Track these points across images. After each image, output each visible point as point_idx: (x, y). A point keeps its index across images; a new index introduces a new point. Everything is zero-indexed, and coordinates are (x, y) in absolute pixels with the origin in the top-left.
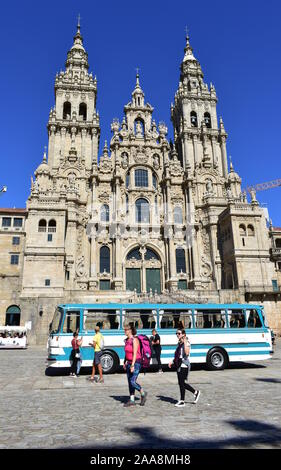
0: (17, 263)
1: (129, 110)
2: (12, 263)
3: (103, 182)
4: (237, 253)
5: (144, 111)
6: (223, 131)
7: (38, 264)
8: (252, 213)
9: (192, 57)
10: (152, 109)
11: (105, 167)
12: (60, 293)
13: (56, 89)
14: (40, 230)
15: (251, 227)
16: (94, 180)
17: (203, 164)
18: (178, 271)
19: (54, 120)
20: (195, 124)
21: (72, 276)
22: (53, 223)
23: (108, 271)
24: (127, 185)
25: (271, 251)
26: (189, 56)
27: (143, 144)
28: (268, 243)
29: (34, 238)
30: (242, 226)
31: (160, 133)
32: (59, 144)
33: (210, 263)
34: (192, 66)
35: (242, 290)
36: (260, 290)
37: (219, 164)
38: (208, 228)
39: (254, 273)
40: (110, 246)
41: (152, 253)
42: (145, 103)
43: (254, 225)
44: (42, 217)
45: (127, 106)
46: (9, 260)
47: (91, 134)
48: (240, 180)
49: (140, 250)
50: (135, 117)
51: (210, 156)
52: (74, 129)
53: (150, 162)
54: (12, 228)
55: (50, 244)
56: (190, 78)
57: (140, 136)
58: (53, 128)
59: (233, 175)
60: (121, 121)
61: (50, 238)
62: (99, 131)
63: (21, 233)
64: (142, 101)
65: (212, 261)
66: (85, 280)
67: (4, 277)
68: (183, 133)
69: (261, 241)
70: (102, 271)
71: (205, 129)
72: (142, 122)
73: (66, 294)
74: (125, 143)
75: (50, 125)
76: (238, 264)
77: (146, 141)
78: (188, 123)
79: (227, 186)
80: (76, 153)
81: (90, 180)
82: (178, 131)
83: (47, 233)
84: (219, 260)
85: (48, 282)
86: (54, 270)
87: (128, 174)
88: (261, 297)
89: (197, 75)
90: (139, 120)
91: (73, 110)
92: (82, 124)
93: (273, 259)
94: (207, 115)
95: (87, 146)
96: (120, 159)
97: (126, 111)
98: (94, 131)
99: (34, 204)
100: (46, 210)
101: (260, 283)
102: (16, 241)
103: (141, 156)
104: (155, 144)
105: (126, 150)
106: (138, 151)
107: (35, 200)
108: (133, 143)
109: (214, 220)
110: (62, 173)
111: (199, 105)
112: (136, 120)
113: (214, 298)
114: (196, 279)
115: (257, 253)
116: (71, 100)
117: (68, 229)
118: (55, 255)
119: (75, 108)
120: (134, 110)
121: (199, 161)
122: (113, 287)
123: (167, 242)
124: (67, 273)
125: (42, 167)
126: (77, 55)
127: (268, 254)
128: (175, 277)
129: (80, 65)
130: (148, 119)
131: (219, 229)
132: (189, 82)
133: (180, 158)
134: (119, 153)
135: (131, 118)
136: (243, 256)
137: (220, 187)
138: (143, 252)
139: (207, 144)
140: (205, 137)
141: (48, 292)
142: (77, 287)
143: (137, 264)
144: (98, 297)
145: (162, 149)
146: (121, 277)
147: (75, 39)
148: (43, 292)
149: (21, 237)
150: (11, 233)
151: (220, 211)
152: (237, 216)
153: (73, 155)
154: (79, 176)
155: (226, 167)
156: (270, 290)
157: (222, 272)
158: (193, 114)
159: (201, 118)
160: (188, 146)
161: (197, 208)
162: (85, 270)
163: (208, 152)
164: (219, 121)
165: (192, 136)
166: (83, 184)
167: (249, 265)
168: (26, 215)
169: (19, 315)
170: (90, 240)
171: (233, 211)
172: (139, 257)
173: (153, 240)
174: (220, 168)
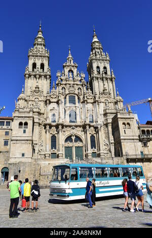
0: (7, 145)
1: (66, 66)
2: (5, 145)
3: (52, 102)
4: (121, 138)
5: (73, 66)
6: (113, 76)
7: (18, 145)
8: (128, 117)
9: (97, 40)
10: (77, 65)
11: (54, 95)
12: (30, 160)
13: (29, 56)
14: (19, 128)
15: (128, 124)
16: (48, 101)
17: (104, 92)
18: (92, 148)
19: (27, 72)
20: (99, 72)
21: (36, 151)
22: (26, 124)
23: (55, 148)
24: (65, 104)
25: (139, 136)
26: (95, 39)
27: (73, 83)
28: (137, 132)
29: (16, 130)
30: (124, 124)
31: (81, 77)
32: (30, 83)
33: (108, 143)
34: (97, 44)
35: (125, 157)
36: (135, 157)
37: (112, 92)
38: (106, 125)
39: (131, 148)
40: (56, 135)
41: (78, 139)
42: (73, 62)
43: (130, 123)
44: (21, 121)
45: (64, 64)
46: (3, 143)
47: (46, 78)
48: (123, 100)
49: (72, 137)
50: (68, 69)
51: (107, 88)
52: (38, 76)
53: (76, 92)
54: (5, 127)
55: (24, 135)
56: (96, 50)
57: (71, 79)
58: (27, 76)
59: (119, 98)
60: (62, 72)
61: (25, 132)
62: (50, 77)
63: (10, 129)
64: (72, 62)
65: (109, 142)
66: (43, 153)
68: (93, 77)
69: (134, 132)
70: (52, 148)
71: (104, 75)
72: (72, 72)
73: (33, 160)
74: (64, 82)
75: (26, 74)
76: (122, 143)
77: (74, 81)
78: (95, 72)
79: (116, 103)
80: (39, 88)
81: (46, 102)
82: (91, 76)
83: (23, 129)
84: (113, 141)
85: (23, 155)
86: (27, 148)
87: (66, 98)
88: (135, 160)
89: (100, 49)
90: (71, 71)
91: (37, 67)
92: (42, 74)
93: (140, 140)
94: (105, 68)
95: (44, 84)
96: (61, 91)
97: (64, 67)
98: (48, 77)
99: (17, 114)
100: (23, 117)
101: (134, 153)
102: (7, 133)
103: (72, 89)
104: (79, 83)
105: (64, 86)
106: (70, 87)
107: (17, 112)
108: (68, 82)
109: (110, 121)
110: (31, 98)
111: (101, 63)
112: (69, 71)
113: (110, 162)
114: (101, 152)
115: (132, 138)
116: (36, 62)
117: (35, 127)
118: (27, 140)
119: (38, 66)
120: (68, 66)
121: (102, 91)
122: (58, 157)
123: (85, 132)
124: (34, 150)
125: (22, 95)
126: (40, 40)
127: (138, 138)
128: (90, 151)
129: (41, 45)
130: (75, 71)
131: (112, 125)
132: (95, 52)
133: (92, 89)
134: (61, 88)
135: (66, 70)
136: (125, 139)
137: (112, 104)
138: (73, 138)
139: (105, 82)
140: (104, 79)
141: (23, 160)
142: (39, 157)
144: (49, 162)
145: (82, 85)
146: (62, 151)
147: (38, 32)
148: (20, 160)
149: (10, 131)
150: (4, 129)
151: (112, 116)
152: (121, 118)
153: (37, 89)
154: (40, 100)
155: (115, 94)
156: (139, 157)
157: (115, 148)
158: (98, 67)
159: (102, 69)
160: (96, 84)
162: (43, 148)
163: (106, 86)
164: (111, 71)
165: (97, 78)
166: (42, 104)
167: (128, 144)
168: (12, 120)
169: (8, 172)
170: (46, 132)
171: (119, 116)
172: (71, 141)
173: (79, 132)
174: (112, 94)
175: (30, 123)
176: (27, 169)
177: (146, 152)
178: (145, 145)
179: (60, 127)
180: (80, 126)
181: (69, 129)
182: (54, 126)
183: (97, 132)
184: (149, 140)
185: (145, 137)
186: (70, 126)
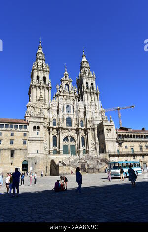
0: (26, 144)
1: (63, 81)
3: (54, 110)
4: (106, 140)
5: (69, 81)
6: (98, 91)
7: (33, 144)
8: (110, 125)
9: (86, 60)
10: (72, 81)
11: (54, 104)
12: (43, 155)
13: (33, 69)
14: (34, 130)
15: (110, 130)
18: (83, 146)
19: (33, 83)
20: (87, 88)
22: (39, 128)
23: (56, 146)
24: (63, 111)
25: (117, 138)
26: (84, 59)
27: (69, 95)
28: (116, 136)
29: (32, 134)
30: (107, 129)
31: (75, 91)
32: (35, 93)
34: (86, 63)
35: (107, 154)
36: (114, 153)
37: (97, 104)
38: (93, 129)
39: (112, 147)
40: (57, 136)
41: (73, 139)
42: (69, 78)
43: (111, 129)
44: (34, 125)
45: (62, 79)
46: (23, 143)
47: (48, 89)
48: (105, 111)
50: (65, 83)
51: (94, 101)
52: (41, 88)
53: (72, 102)
54: (23, 130)
55: (38, 136)
57: (67, 91)
58: (33, 87)
59: (102, 109)
60: (60, 85)
61: (38, 134)
63: (27, 132)
65: (95, 142)
66: (48, 150)
67: (21, 149)
68: (84, 91)
69: (114, 135)
70: (54, 146)
71: (92, 90)
72: (68, 86)
74: (62, 94)
75: (32, 85)
76: (106, 144)
78: (85, 87)
81: (49, 109)
83: (37, 131)
84: (98, 142)
85: (38, 151)
86: (40, 146)
87: (63, 107)
88: (114, 156)
89: (88, 67)
90: (67, 85)
92: (45, 85)
93: (117, 142)
94: (92, 84)
95: (46, 94)
96: (60, 101)
97: (61, 81)
98: (50, 89)
99: (31, 120)
100: (36, 122)
101: (113, 151)
102: (25, 135)
103: (68, 100)
104: (73, 95)
105: (62, 97)
106: (67, 98)
107: (31, 118)
108: (65, 94)
109: (96, 126)
110: (37, 106)
111: (89, 80)
115: (112, 140)
116: (39, 75)
118: (40, 140)
119: (41, 79)
120: (65, 81)
121: (90, 103)
122: (59, 152)
123: (78, 135)
126: (41, 55)
127: (116, 140)
128: (82, 148)
129: (42, 59)
130: (70, 85)
131: (98, 130)
132: (85, 70)
134: (60, 98)
135: (64, 84)
136: (108, 141)
137: (97, 113)
138: (69, 138)
139: (93, 96)
140: (92, 93)
141: (38, 155)
142: (45, 153)
143: (67, 143)
145: (76, 97)
147: (39, 47)
148: (36, 155)
150: (22, 131)
151: (98, 123)
152: (106, 126)
153: (42, 99)
154: (44, 107)
155: (100, 106)
156: (117, 153)
157: (99, 146)
158: (87, 83)
159: (90, 85)
160: (85, 96)
161: (89, 121)
162: (48, 146)
163: (93, 99)
164: (96, 87)
165: (87, 92)
166: (46, 111)
167: (110, 144)
168: (28, 124)
169: (27, 164)
170: (50, 134)
171: (104, 124)
172: (68, 140)
173: (73, 134)
174: (97, 106)
175: (42, 127)
176: (41, 162)
177: (121, 150)
178: (120, 145)
179: (60, 130)
180: (74, 130)
181: (66, 131)
182: (55, 129)
183: (87, 134)
184: (123, 141)
185: (120, 139)
186: (67, 129)
